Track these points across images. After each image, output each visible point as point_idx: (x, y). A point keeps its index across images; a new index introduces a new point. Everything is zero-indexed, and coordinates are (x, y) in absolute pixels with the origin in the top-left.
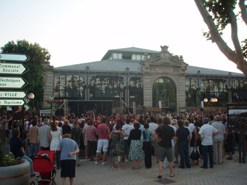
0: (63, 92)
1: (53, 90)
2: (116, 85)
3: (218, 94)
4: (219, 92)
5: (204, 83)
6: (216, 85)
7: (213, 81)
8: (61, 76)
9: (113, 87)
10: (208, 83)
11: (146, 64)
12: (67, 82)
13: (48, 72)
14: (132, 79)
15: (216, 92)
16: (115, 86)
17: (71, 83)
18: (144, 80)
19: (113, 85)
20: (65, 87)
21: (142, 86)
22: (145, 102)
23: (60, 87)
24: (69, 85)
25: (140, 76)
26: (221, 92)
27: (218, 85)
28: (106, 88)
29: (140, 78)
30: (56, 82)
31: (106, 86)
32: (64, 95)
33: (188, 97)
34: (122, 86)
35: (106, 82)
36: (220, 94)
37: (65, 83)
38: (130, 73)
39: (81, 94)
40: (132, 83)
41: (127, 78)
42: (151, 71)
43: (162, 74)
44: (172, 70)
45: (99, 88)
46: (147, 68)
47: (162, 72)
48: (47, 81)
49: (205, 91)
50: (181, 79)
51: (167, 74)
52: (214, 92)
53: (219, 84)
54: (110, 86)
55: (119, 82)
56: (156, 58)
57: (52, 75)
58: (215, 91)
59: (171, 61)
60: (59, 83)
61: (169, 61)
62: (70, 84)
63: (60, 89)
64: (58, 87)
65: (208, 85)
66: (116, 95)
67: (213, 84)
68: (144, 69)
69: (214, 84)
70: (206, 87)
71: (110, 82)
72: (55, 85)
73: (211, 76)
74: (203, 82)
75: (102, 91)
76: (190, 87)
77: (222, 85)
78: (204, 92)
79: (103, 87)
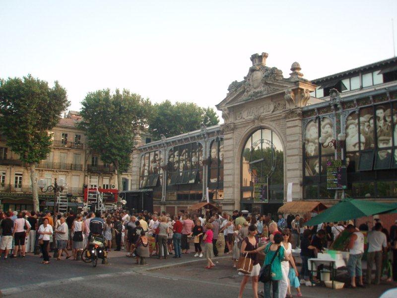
0: (146, 178)
1: (140, 177)
5: (359, 124)
7: (388, 111)
8: (146, 155)
9: (192, 163)
10: (372, 121)
12: (150, 164)
13: (134, 151)
14: (214, 144)
17: (154, 164)
18: (225, 143)
20: (149, 172)
23: (145, 171)
24: (151, 168)
30: (142, 166)
31: (184, 165)
35: (184, 157)
38: (208, 133)
39: (161, 180)
40: (213, 153)
41: (206, 144)
42: (236, 121)
43: (254, 121)
44: (271, 107)
45: (177, 168)
46: (225, 117)
47: (252, 117)
48: (133, 165)
49: (362, 148)
54: (188, 162)
55: (197, 154)
59: (265, 87)
61: (262, 89)
64: (143, 172)
65: (372, 126)
66: (191, 179)
67: (389, 119)
69: (392, 121)
70: (365, 134)
71: (188, 155)
73: (374, 97)
74: (357, 121)
75: (179, 173)
78: (360, 151)
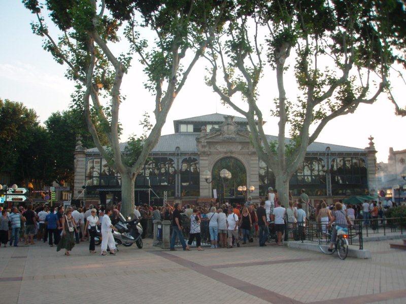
0: (97, 178)
1: (86, 177)
2: (163, 169)
3: (310, 178)
4: (311, 176)
6: (308, 166)
8: (95, 160)
9: (160, 171)
11: (203, 141)
12: (103, 167)
13: (79, 155)
14: (185, 161)
15: (307, 176)
16: (163, 171)
17: (108, 168)
18: (201, 162)
19: (159, 169)
20: (100, 174)
21: (198, 170)
22: (201, 191)
23: (94, 173)
24: (104, 171)
25: (195, 157)
26: (315, 176)
27: (310, 166)
28: (151, 174)
29: (195, 160)
30: (89, 168)
31: (150, 171)
32: (98, 182)
33: (264, 183)
34: (171, 170)
35: (151, 166)
36: (313, 177)
37: (99, 168)
38: (181, 154)
39: (119, 181)
40: (184, 166)
41: (178, 159)
42: (210, 150)
43: (226, 153)
44: (240, 147)
45: (142, 173)
46: (203, 147)
47: (225, 150)
48: (78, 166)
50: (252, 158)
51: (231, 152)
52: (304, 176)
53: (311, 163)
55: (167, 165)
56: (215, 133)
57: (84, 159)
58: (306, 174)
59: (237, 136)
60: (93, 168)
61: (234, 136)
62: (106, 169)
63: (94, 175)
64: (91, 173)
66: (163, 182)
68: (200, 147)
69: (303, 165)
71: (156, 165)
72: (88, 171)
75: (145, 177)
76: (268, 170)
77: (317, 166)
79: (148, 172)
